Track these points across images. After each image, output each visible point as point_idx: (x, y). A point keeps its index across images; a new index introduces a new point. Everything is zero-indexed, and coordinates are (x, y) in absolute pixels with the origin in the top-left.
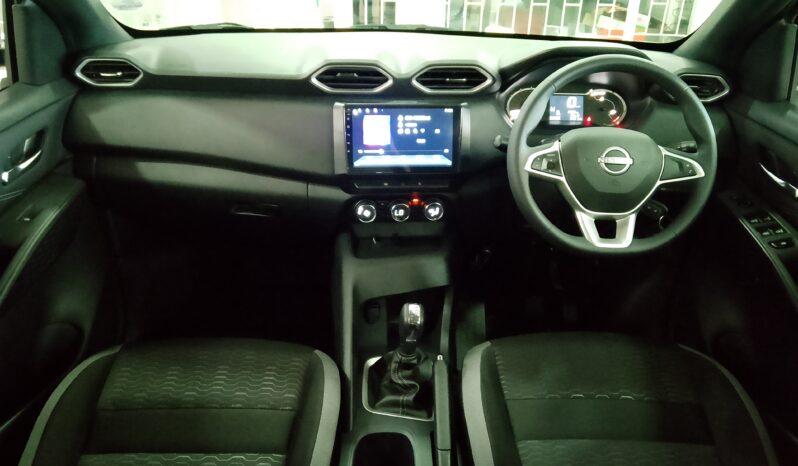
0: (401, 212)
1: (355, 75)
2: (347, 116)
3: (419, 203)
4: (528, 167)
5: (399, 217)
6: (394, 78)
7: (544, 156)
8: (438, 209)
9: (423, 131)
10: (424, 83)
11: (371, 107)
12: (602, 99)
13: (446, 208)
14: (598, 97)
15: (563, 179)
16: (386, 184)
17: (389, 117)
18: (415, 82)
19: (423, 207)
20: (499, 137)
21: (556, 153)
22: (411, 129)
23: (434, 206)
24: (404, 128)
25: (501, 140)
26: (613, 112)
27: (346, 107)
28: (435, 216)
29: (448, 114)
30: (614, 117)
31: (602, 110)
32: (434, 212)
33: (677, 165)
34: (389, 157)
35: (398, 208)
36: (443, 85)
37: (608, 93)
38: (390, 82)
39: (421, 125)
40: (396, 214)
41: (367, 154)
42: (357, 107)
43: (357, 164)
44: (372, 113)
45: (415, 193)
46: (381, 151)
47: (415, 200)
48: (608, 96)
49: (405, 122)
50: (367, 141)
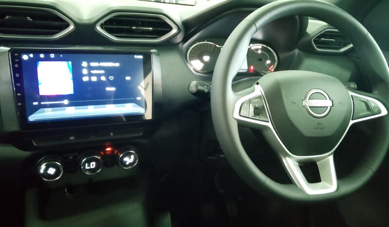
0: (93, 165)
1: (29, 18)
2: (14, 63)
3: (112, 151)
4: (236, 115)
5: (90, 170)
6: (75, 23)
7: (250, 101)
8: (132, 157)
9: (111, 78)
10: (110, 31)
11: (47, 53)
12: (260, 52)
13: (140, 156)
14: (257, 50)
15: (269, 125)
16: (72, 138)
17: (70, 63)
18: (99, 28)
19: (117, 156)
20: (194, 83)
21: (260, 97)
22: (99, 76)
23: (129, 155)
24: (90, 75)
25: (197, 86)
26: (268, 62)
27: (12, 52)
28: (131, 164)
29: (138, 59)
30: (270, 65)
31: (260, 60)
32: (128, 160)
33: (363, 104)
34: (73, 108)
35: (89, 162)
36: (130, 33)
37: (263, 47)
38: (72, 27)
39: (109, 71)
40: (87, 168)
41: (45, 106)
42: (27, 52)
43: (32, 118)
44: (47, 59)
45: (108, 143)
46: (66, 102)
47: (108, 149)
48: (263, 49)
49: (90, 68)
50: (43, 91)
